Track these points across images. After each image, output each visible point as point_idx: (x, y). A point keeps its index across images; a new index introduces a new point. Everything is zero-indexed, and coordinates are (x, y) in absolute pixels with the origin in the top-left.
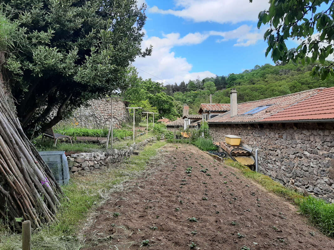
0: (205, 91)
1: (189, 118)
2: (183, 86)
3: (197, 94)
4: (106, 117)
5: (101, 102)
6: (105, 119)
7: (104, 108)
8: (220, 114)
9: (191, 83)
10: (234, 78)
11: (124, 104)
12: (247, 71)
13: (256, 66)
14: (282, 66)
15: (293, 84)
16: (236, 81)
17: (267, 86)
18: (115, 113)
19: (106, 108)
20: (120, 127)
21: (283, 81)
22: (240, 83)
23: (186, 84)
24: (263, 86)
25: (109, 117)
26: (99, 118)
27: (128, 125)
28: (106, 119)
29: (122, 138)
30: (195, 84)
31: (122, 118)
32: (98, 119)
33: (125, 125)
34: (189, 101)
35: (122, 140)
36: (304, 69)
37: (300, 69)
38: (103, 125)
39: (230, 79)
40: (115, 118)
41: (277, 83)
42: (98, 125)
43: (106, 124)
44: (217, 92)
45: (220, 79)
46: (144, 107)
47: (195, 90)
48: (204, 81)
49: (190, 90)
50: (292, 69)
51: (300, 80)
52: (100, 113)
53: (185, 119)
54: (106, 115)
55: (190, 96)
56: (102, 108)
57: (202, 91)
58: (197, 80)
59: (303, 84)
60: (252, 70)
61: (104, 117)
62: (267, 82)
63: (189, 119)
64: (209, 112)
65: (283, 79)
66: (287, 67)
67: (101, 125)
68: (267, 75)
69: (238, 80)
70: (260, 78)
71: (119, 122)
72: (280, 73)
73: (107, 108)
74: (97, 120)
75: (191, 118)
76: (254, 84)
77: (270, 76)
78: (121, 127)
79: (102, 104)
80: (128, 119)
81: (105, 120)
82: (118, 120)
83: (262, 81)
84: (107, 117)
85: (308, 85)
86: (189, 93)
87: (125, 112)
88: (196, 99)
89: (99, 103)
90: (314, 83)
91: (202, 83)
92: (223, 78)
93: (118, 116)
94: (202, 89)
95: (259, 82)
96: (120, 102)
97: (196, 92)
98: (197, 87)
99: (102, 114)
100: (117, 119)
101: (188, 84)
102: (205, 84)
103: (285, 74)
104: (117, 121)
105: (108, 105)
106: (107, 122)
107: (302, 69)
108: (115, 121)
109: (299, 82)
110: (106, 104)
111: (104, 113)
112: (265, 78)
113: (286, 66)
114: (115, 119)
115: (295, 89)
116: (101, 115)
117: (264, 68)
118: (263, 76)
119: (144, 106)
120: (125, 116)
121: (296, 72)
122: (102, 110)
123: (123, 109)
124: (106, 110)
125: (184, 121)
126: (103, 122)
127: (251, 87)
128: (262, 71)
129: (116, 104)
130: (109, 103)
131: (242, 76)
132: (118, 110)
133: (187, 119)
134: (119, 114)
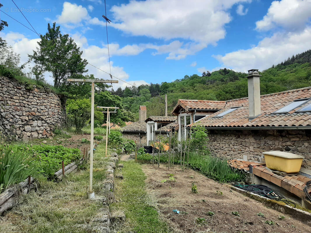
0: (142, 97)
1: (155, 121)
2: (120, 92)
3: (133, 100)
4: (23, 118)
5: (16, 90)
6: (22, 121)
7: (21, 101)
8: (207, 115)
9: (127, 89)
10: (167, 86)
11: (59, 99)
12: (178, 80)
13: (185, 76)
14: (208, 77)
15: (219, 93)
16: (169, 89)
17: (197, 94)
18: (42, 111)
19: (24, 102)
20: (51, 135)
21: (210, 90)
22: (172, 91)
23: (122, 90)
24: (193, 94)
25: (30, 118)
26: (11, 120)
27: (64, 131)
28: (26, 120)
29: (51, 178)
30: (131, 90)
31: (55, 120)
32: (8, 121)
33: (59, 131)
34: (126, 107)
35: (51, 183)
36: (227, 80)
37: (223, 80)
38: (19, 132)
39: (163, 86)
40: (42, 120)
41: (205, 91)
42: (9, 133)
43: (24, 130)
44: (152, 98)
45: (154, 86)
46: (87, 107)
47: (131, 97)
48: (139, 88)
49: (126, 96)
50: (216, 80)
51: (224, 89)
52: (14, 111)
53: (149, 122)
54: (24, 114)
55: (126, 102)
56: (17, 101)
57: (138, 97)
58: (133, 87)
59: (227, 93)
60: (182, 80)
61: (21, 117)
62: (196, 90)
63: (156, 123)
64: (194, 111)
65: (210, 88)
66: (213, 77)
67: (14, 131)
68: (195, 84)
69: (171, 89)
70: (190, 87)
71: (49, 126)
72: (207, 83)
73: (28, 102)
74: (6, 122)
75: (158, 121)
76: (185, 92)
77: (198, 85)
78: (53, 134)
79: (17, 94)
80: (66, 123)
81: (23, 123)
82: (48, 123)
83: (192, 90)
84: (27, 118)
85: (231, 94)
86: (126, 98)
87: (60, 111)
88: (133, 105)
89: (11, 92)
90: (237, 92)
91: (137, 89)
92: (157, 86)
93: (49, 117)
94: (138, 95)
95: (189, 91)
96: (52, 94)
97: (132, 98)
98: (133, 94)
99: (18, 113)
100: (46, 122)
101: (125, 90)
102: (141, 91)
103: (211, 84)
104: (46, 125)
105: (30, 97)
106: (27, 128)
107: (225, 80)
108: (42, 126)
109: (223, 91)
110: (26, 96)
111: (21, 110)
112: (194, 87)
113: (211, 77)
114: (43, 122)
115: (221, 97)
116: (14, 113)
117: (193, 78)
118: (192, 85)
119: (87, 105)
120: (60, 117)
121: (220, 82)
122: (17, 104)
123: (57, 106)
124: (26, 105)
125: (147, 124)
126: (19, 126)
127: (183, 94)
128: (191, 80)
129: (45, 96)
130: (31, 94)
131: (173, 85)
132: (48, 107)
133: (152, 122)
134: (50, 113)
